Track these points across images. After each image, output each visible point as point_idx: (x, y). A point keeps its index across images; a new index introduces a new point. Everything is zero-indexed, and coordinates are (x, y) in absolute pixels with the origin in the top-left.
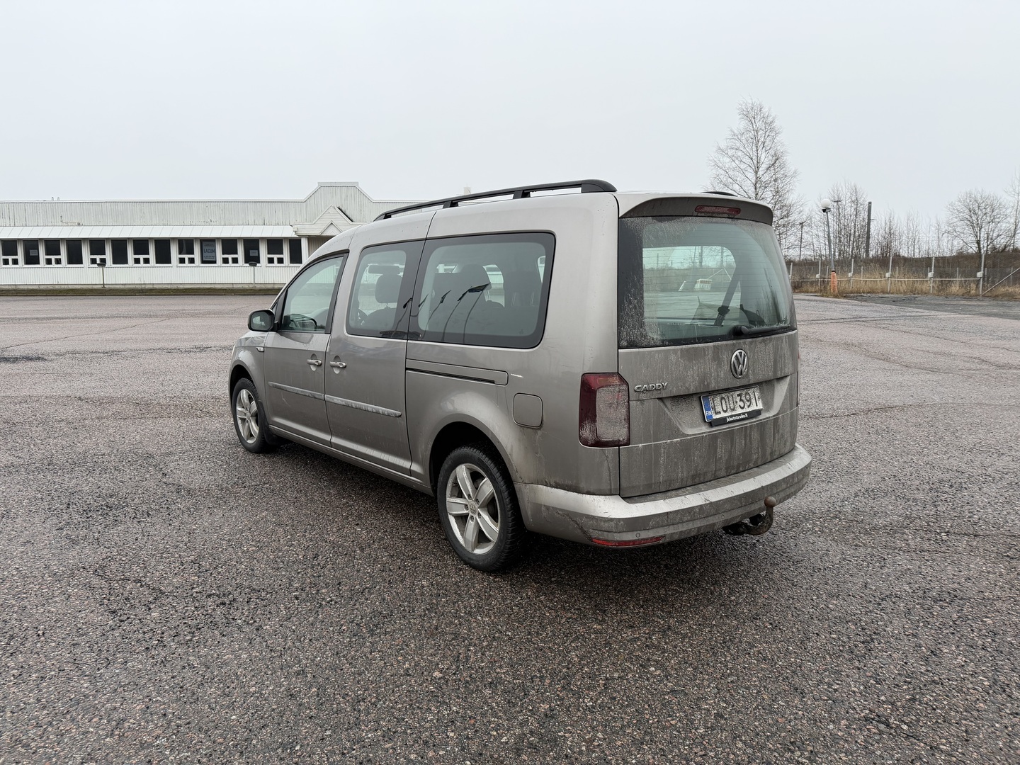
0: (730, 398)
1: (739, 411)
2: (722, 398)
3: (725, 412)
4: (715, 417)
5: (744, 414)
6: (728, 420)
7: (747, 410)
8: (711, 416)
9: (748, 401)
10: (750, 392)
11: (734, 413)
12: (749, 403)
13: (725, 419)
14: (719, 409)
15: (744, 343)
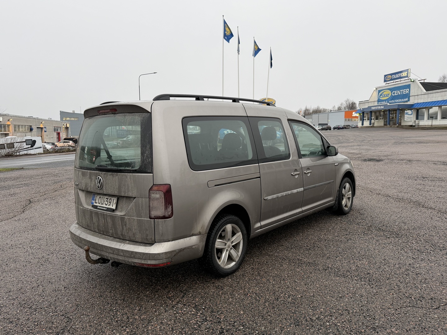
0: (103, 198)
1: (104, 206)
2: (100, 197)
3: (99, 203)
4: (95, 204)
5: (105, 208)
6: (98, 207)
7: (107, 206)
8: (93, 203)
9: (110, 202)
10: (112, 199)
11: (102, 206)
12: (109, 204)
13: (97, 206)
14: (97, 201)
15: (101, 173)
